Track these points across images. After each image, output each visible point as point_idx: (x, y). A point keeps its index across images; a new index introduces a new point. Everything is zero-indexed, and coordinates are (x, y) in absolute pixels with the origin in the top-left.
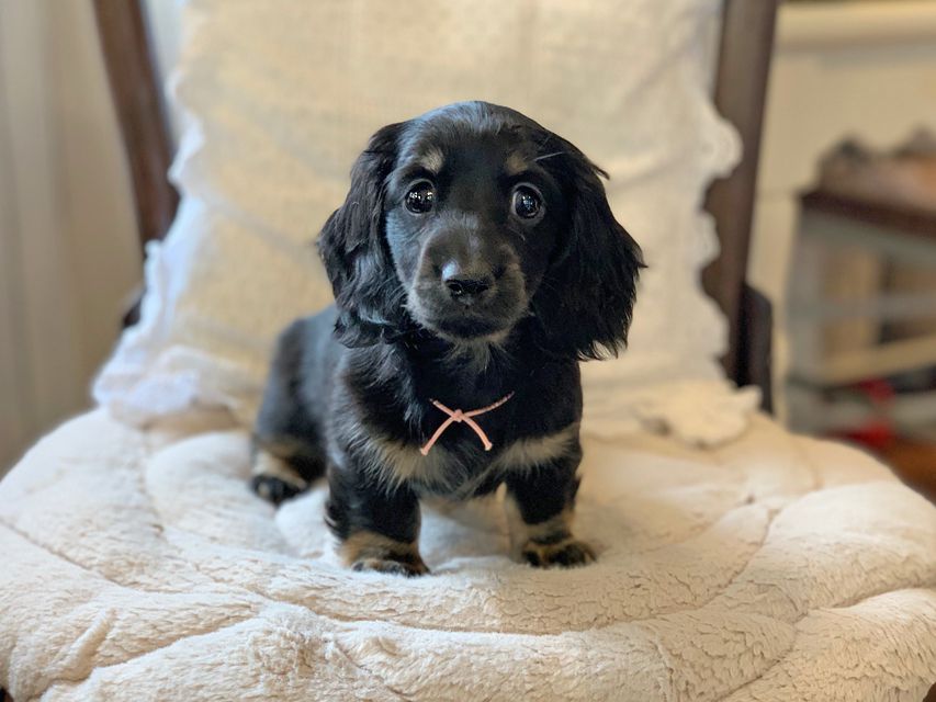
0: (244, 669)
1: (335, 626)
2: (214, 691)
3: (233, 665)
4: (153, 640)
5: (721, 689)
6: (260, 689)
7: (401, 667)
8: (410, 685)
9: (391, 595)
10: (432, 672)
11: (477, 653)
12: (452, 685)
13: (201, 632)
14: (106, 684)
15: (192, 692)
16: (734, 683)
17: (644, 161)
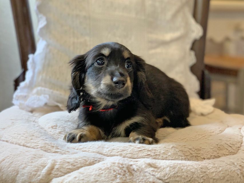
4: (72, 168)
6: (118, 180)
7: (160, 171)
8: (165, 176)
10: (171, 172)
11: (182, 166)
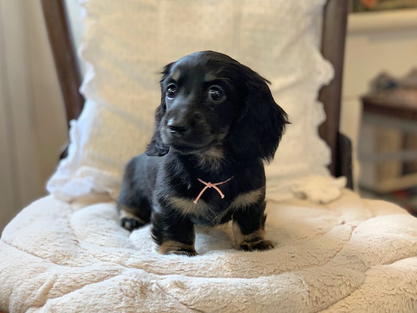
0: (115, 296)
1: (156, 277)
2: (102, 306)
3: (110, 294)
4: (74, 286)
5: (332, 300)
6: (123, 304)
7: (187, 294)
8: (191, 301)
9: (181, 264)
10: (201, 295)
11: (220, 286)
12: (210, 300)
13: (96, 282)
14: (53, 306)
15: (92, 307)
16: (338, 298)
17: (291, 79)
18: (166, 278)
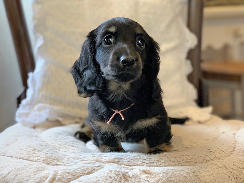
0: (107, 181)
1: (128, 168)
3: (103, 180)
4: (72, 178)
10: (164, 178)
11: (175, 171)
12: (171, 181)
13: (87, 174)
18: (135, 169)
